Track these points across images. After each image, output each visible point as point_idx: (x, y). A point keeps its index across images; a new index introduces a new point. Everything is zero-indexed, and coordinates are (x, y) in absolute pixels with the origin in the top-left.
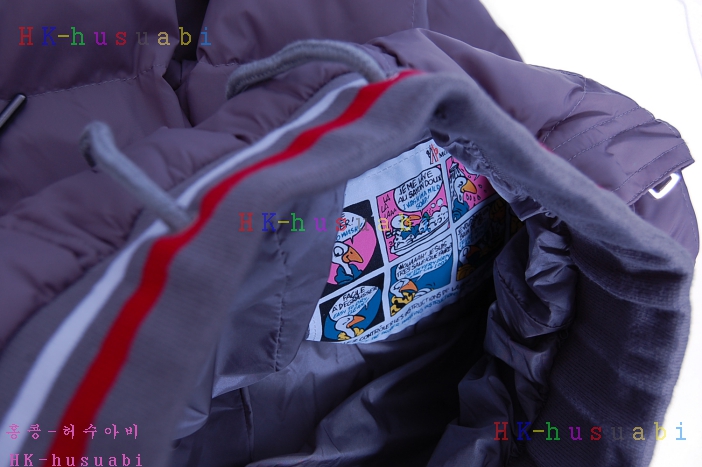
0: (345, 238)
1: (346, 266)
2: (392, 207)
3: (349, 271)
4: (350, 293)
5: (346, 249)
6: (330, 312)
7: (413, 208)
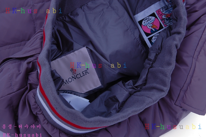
0: (151, 23)
1: (153, 29)
2: (161, 13)
3: (154, 30)
4: (156, 35)
5: (152, 25)
6: (152, 40)
7: (167, 13)
